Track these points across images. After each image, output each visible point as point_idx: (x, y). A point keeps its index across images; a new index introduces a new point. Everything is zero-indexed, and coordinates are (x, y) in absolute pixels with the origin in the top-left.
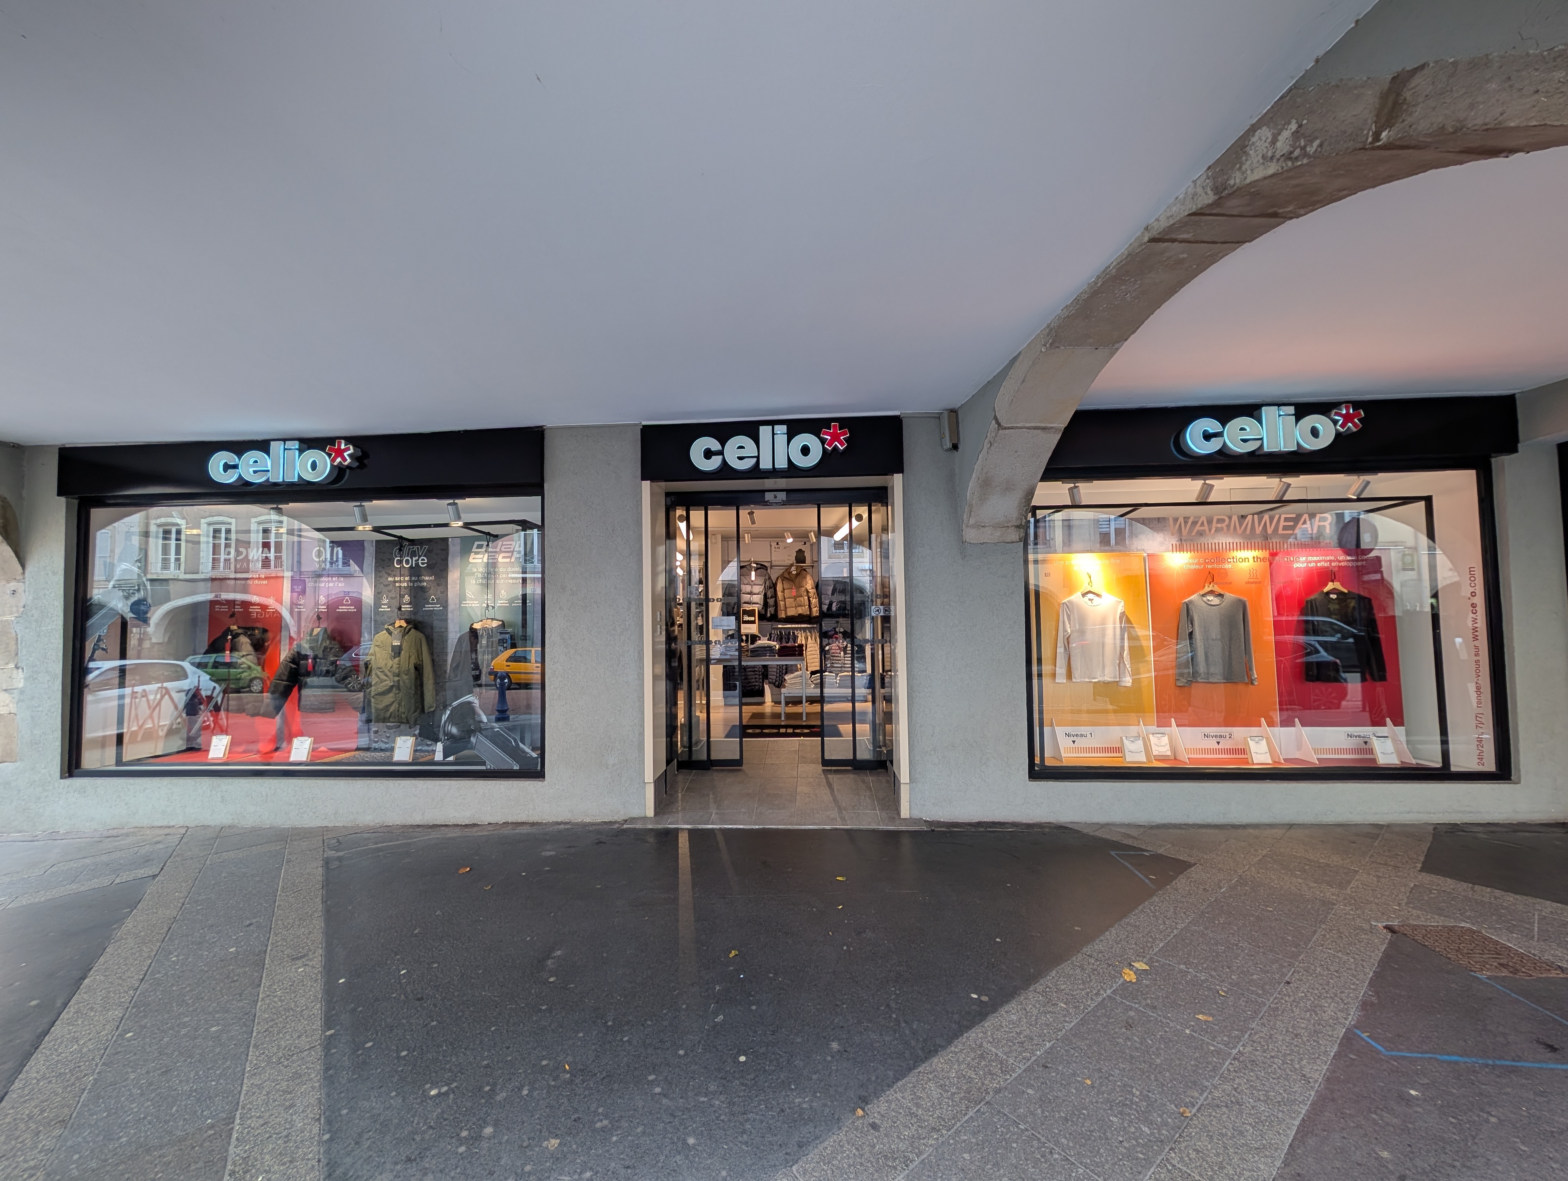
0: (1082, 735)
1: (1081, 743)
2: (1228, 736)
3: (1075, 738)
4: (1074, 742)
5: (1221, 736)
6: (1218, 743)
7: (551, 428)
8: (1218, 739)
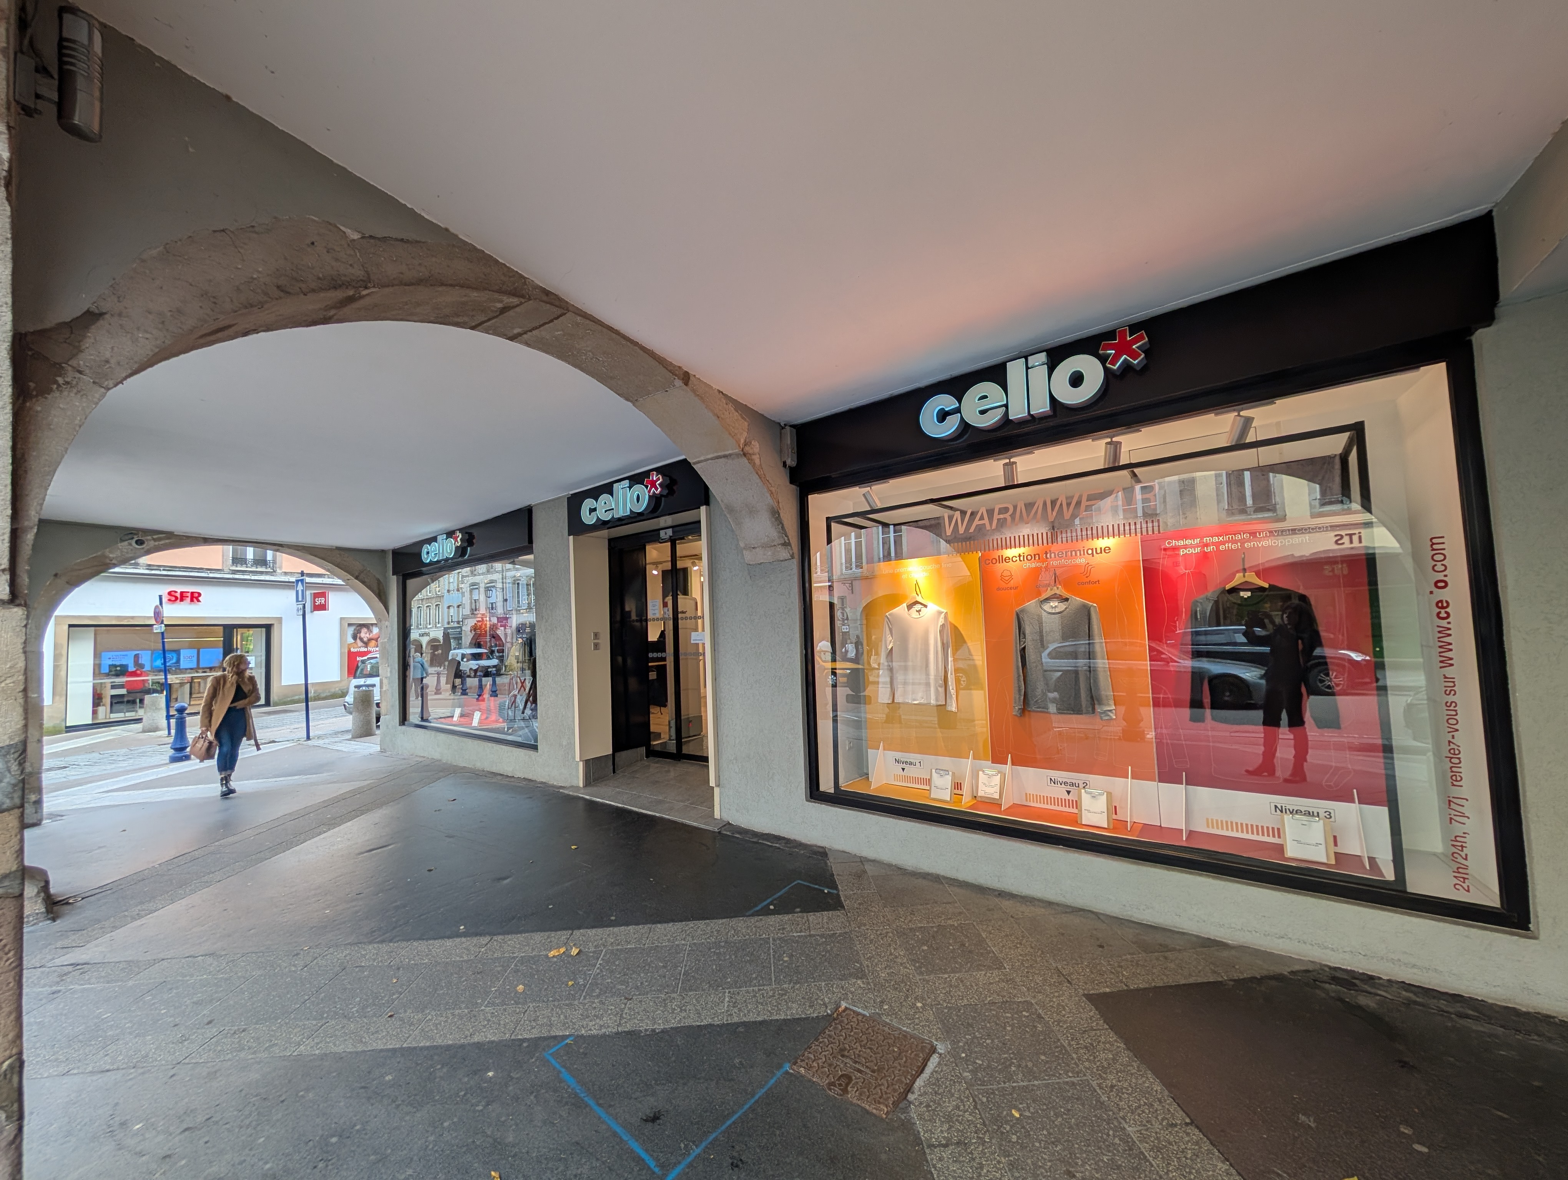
0: (911, 763)
1: (911, 771)
2: (1081, 786)
3: (904, 766)
4: (903, 769)
5: (1073, 784)
6: (1069, 792)
7: (535, 505)
8: (1069, 788)
